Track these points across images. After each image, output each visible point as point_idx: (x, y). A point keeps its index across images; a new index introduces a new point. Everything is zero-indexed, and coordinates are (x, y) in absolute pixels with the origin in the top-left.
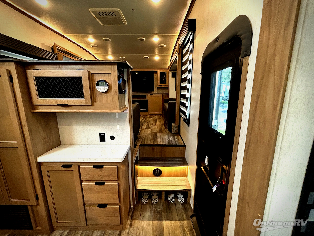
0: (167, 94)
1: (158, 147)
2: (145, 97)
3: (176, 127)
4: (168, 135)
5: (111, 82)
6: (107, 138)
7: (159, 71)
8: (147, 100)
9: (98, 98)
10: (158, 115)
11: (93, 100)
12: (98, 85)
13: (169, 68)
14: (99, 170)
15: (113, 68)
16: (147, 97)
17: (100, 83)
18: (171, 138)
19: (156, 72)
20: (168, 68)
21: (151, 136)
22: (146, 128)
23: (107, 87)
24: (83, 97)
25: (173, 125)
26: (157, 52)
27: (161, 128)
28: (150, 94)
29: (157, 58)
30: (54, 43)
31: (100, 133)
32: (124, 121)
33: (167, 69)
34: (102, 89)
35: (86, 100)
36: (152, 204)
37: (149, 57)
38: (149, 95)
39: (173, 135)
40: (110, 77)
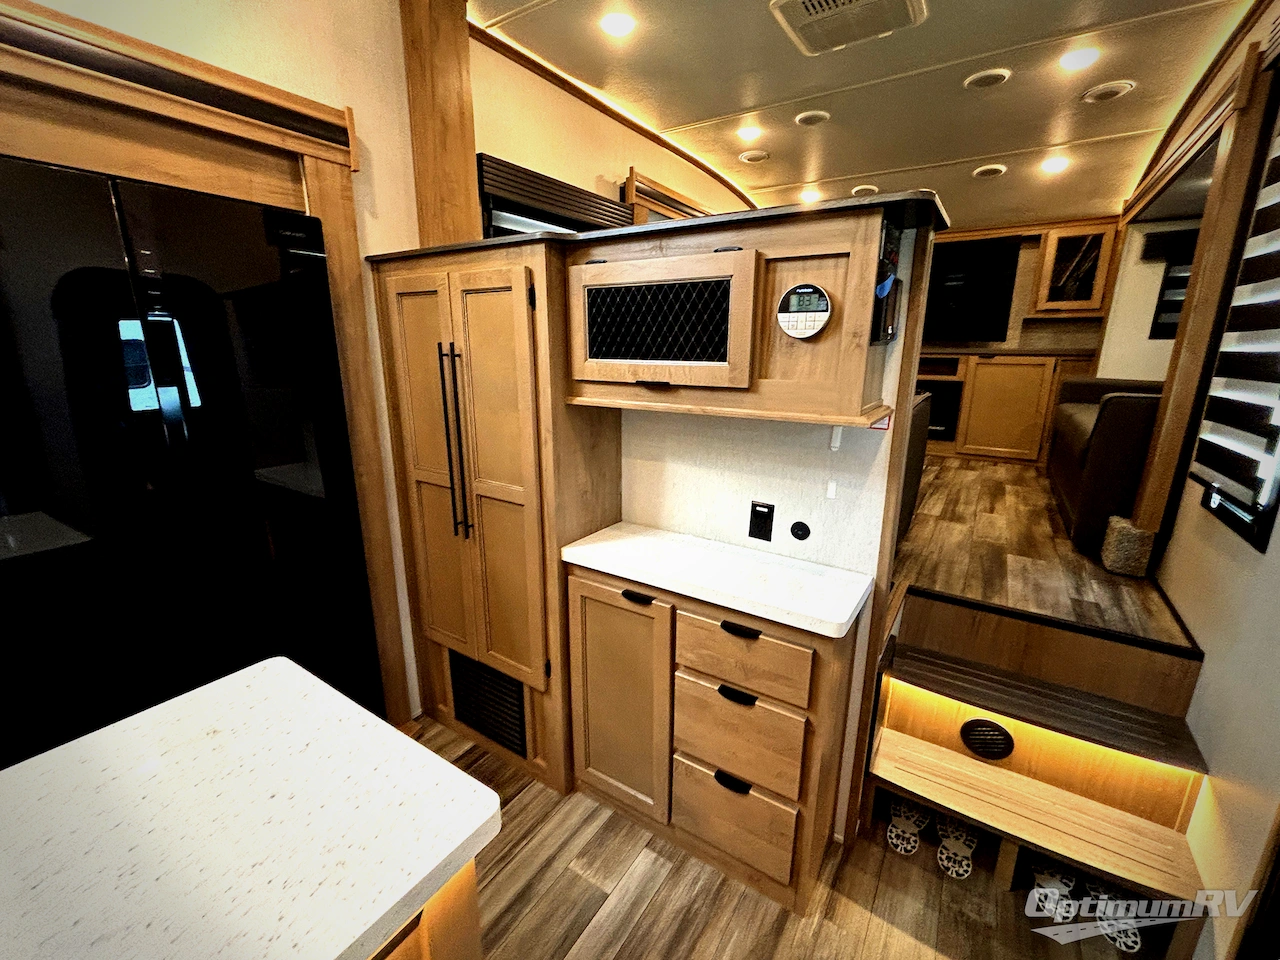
0: (1092, 356)
1: (1007, 619)
2: (951, 366)
3: (1142, 539)
4: (1075, 572)
5: (844, 293)
6: (781, 526)
7: (1054, 236)
8: (958, 387)
9: (779, 360)
10: (1007, 460)
11: (758, 367)
12: (785, 308)
13: (1127, 211)
14: (741, 643)
15: (861, 233)
16: (961, 367)
17: (794, 299)
18: (1095, 593)
19: (1036, 241)
20: (1119, 209)
21: (967, 561)
22: (942, 517)
23: (825, 316)
24: (723, 358)
25: (1118, 523)
26: (1060, 129)
27: (1029, 529)
28: (982, 356)
29: (1055, 164)
30: (631, 168)
31: (754, 506)
32: (864, 468)
33: (1114, 218)
34: (798, 324)
35: (732, 370)
36: (941, 873)
37: (1003, 168)
38: (974, 360)
39: (1112, 579)
40: (841, 271)
